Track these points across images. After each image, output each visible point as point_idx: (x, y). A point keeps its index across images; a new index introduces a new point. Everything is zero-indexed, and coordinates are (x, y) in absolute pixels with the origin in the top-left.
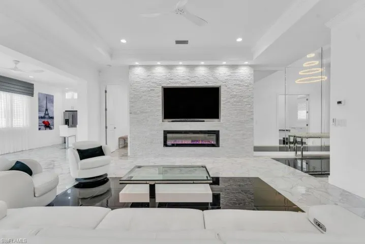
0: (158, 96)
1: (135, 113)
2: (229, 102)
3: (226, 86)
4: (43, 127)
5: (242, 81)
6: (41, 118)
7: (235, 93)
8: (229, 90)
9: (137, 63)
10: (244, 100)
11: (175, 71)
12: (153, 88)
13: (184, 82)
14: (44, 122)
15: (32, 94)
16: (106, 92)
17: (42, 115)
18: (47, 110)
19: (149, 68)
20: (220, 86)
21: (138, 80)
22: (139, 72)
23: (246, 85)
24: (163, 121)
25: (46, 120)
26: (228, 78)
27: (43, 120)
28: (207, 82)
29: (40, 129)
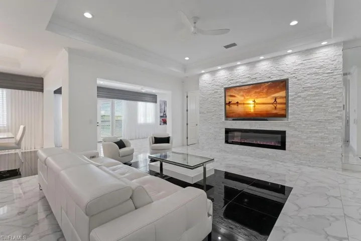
0: (221, 97)
1: (203, 113)
2: (300, 97)
3: (296, 78)
4: (162, 123)
5: (321, 67)
6: (161, 117)
7: (309, 85)
8: (299, 82)
9: (203, 71)
10: (324, 92)
11: (235, 71)
12: (216, 91)
13: (244, 81)
14: (163, 120)
15: (156, 102)
16: (187, 97)
17: (162, 115)
18: (165, 111)
19: (213, 73)
20: (288, 79)
21: (206, 85)
22: (206, 78)
23: (329, 71)
24: (225, 120)
25: (164, 118)
26: (299, 67)
27: (162, 118)
28: (270, 77)
29: (160, 124)
